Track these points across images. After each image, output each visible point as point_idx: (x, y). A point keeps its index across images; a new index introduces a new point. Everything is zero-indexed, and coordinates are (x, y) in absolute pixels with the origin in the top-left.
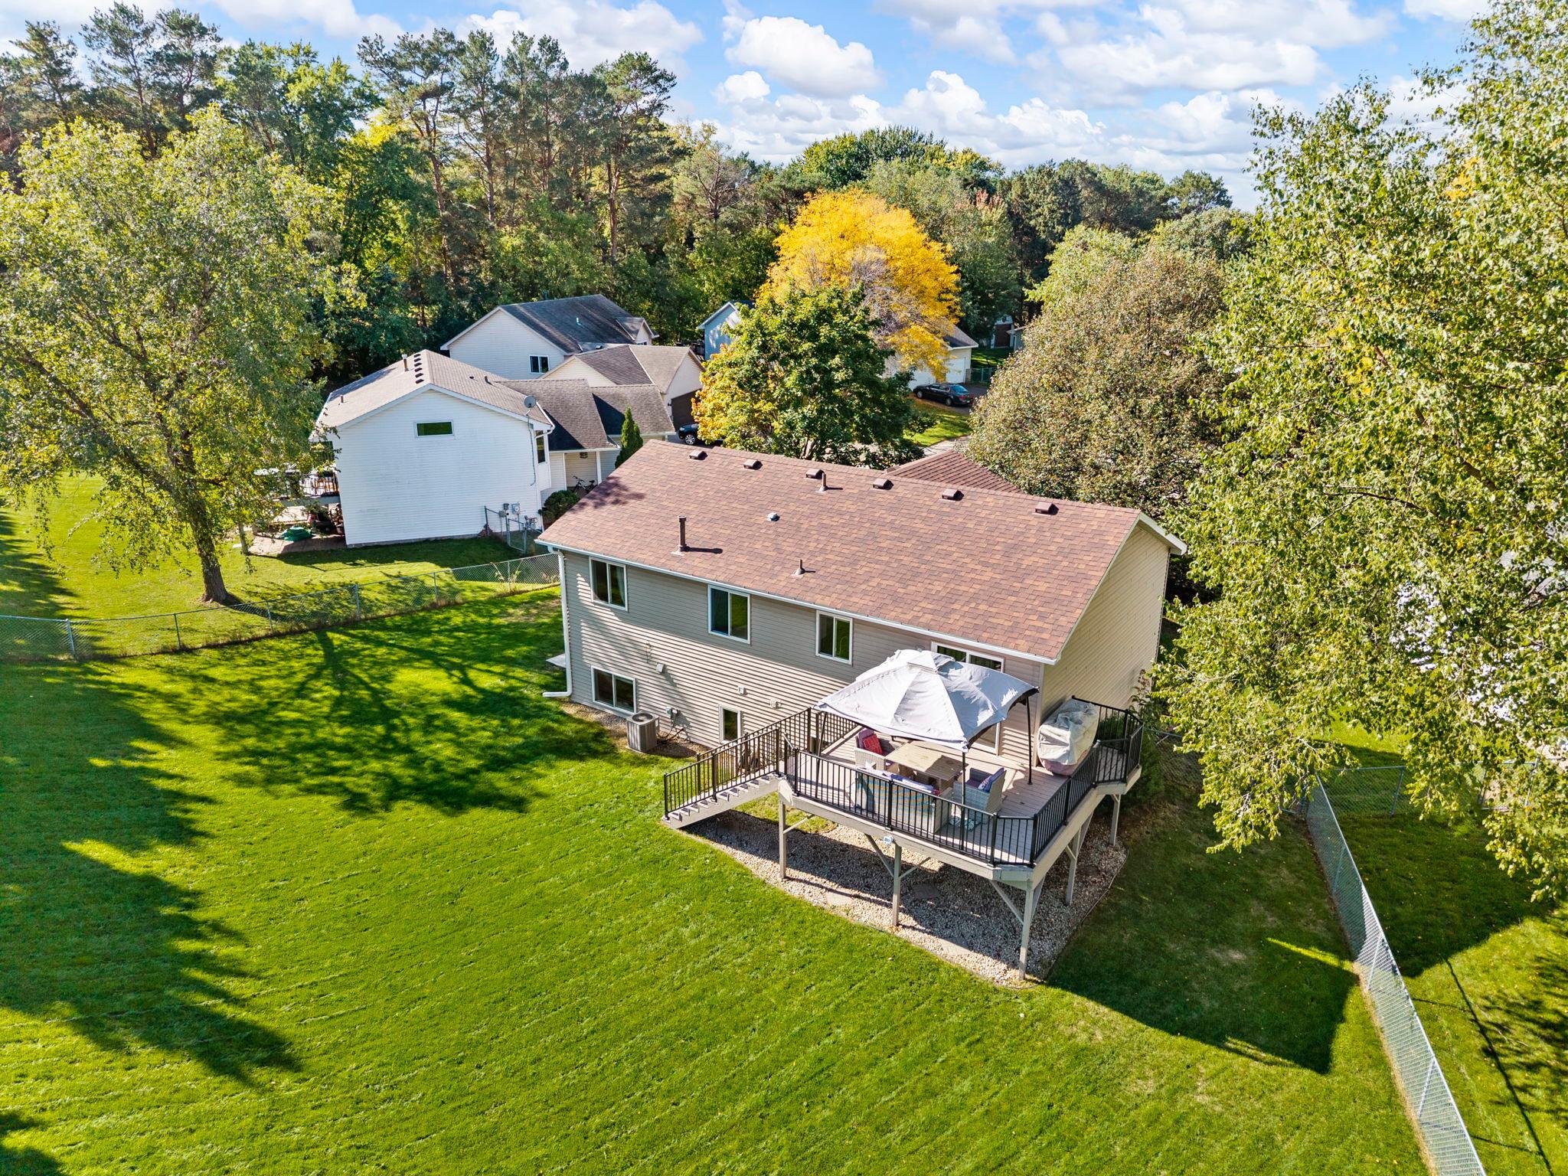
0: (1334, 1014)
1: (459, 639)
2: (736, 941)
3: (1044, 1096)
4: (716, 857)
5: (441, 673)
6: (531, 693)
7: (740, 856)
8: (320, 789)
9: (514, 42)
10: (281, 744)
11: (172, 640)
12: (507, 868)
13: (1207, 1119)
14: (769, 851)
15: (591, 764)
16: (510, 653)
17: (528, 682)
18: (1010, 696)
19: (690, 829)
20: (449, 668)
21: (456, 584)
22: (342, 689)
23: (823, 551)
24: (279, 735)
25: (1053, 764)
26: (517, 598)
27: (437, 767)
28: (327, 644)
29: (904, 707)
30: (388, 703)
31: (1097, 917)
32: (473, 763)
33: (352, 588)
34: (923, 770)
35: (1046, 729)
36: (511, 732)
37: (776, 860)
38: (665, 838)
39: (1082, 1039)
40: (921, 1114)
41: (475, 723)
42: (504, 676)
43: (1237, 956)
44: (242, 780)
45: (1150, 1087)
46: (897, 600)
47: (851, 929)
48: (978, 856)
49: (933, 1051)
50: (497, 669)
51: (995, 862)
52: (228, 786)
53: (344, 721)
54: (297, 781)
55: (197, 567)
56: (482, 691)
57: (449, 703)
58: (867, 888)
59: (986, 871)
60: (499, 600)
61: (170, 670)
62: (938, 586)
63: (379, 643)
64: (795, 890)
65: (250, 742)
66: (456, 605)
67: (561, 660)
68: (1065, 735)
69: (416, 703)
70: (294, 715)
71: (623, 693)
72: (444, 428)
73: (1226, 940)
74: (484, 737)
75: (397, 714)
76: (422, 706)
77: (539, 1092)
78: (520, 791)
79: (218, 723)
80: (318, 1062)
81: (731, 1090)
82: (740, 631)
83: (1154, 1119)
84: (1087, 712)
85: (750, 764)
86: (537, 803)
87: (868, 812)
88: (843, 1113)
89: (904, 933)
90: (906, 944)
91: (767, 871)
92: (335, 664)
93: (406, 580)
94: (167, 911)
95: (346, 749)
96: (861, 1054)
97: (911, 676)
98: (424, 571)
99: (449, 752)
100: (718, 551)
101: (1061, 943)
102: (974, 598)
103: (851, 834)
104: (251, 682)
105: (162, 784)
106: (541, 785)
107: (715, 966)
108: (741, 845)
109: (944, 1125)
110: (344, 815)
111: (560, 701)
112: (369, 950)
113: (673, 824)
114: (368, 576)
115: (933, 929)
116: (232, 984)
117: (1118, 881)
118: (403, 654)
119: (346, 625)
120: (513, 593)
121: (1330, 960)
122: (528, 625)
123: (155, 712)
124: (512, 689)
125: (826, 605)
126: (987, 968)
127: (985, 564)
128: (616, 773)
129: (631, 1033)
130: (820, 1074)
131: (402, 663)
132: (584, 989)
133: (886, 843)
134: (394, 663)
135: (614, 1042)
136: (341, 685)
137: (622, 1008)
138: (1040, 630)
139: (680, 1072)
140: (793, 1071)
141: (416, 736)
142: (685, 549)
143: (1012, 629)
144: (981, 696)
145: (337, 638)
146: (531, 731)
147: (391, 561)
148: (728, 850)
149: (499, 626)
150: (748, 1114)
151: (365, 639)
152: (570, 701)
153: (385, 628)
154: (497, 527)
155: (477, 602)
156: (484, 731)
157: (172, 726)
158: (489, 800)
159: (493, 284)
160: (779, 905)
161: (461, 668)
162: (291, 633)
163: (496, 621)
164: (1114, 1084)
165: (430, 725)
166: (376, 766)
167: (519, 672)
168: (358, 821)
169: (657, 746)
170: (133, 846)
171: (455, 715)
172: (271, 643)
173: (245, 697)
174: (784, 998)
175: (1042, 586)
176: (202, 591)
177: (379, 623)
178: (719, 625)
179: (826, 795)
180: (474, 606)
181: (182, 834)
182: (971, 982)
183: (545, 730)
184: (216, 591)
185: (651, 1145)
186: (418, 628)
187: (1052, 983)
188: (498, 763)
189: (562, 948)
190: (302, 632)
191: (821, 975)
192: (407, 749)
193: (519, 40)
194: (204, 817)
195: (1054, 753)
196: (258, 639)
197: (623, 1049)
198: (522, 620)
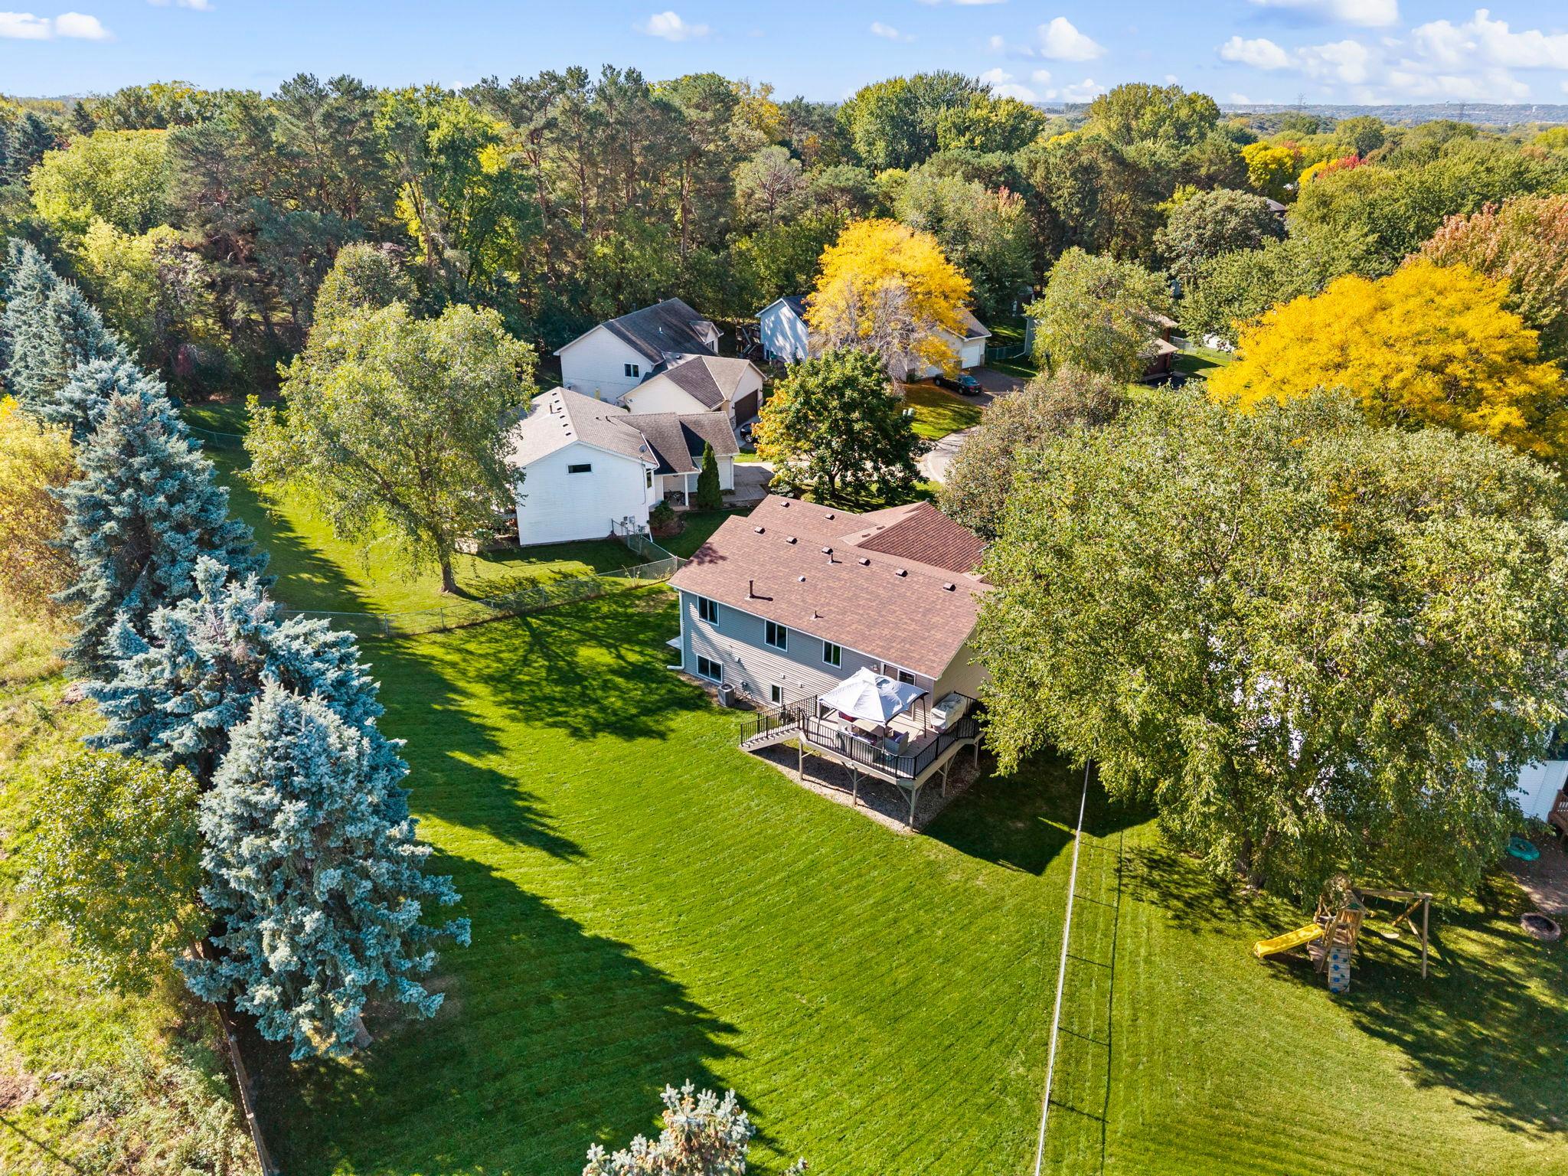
0: (1055, 851)
1: (609, 625)
2: (777, 809)
3: (910, 879)
4: (768, 767)
5: (604, 651)
6: (659, 666)
7: (780, 767)
8: (554, 725)
9: (605, 75)
10: (525, 696)
11: (437, 622)
12: (662, 770)
13: (978, 891)
14: (795, 767)
15: (699, 713)
16: (641, 637)
17: (655, 657)
18: (913, 696)
19: (754, 752)
20: (608, 646)
21: (599, 578)
22: (549, 661)
23: (828, 604)
24: (523, 691)
25: (937, 728)
26: (639, 592)
27: (615, 713)
28: (528, 625)
29: (859, 703)
30: (578, 670)
31: (956, 804)
32: (634, 711)
33: (533, 582)
34: (869, 730)
35: (935, 710)
36: (651, 692)
37: (797, 769)
38: (741, 756)
39: (933, 857)
40: (855, 883)
41: (631, 686)
42: (641, 653)
43: (1020, 825)
44: (513, 719)
45: (958, 877)
46: (864, 638)
47: (833, 805)
48: (890, 773)
49: (864, 859)
50: (637, 648)
51: (897, 777)
52: (507, 722)
53: (557, 682)
54: (542, 719)
55: (439, 568)
56: (630, 664)
57: (613, 672)
58: (843, 786)
59: (893, 781)
60: (628, 594)
61: (443, 645)
62: (886, 632)
63: (562, 627)
64: (806, 785)
65: (508, 695)
66: (600, 597)
67: (675, 643)
68: (943, 714)
69: (594, 670)
70: (527, 678)
71: (716, 671)
72: (586, 468)
73: (1018, 818)
74: (637, 694)
75: (586, 679)
76: (599, 673)
77: (691, 869)
78: (662, 728)
79: (486, 682)
80: (593, 854)
81: (774, 871)
82: (782, 644)
83: (954, 889)
84: (958, 702)
85: (787, 718)
86: (672, 735)
87: (842, 750)
88: (821, 882)
89: (858, 808)
90: (859, 813)
91: (793, 775)
92: (538, 641)
93: (565, 576)
94: (507, 787)
95: (563, 701)
96: (832, 859)
97: (863, 687)
98: (574, 567)
99: (619, 704)
100: (770, 599)
101: (934, 816)
102: (903, 640)
103: (837, 759)
104: (494, 655)
105: (474, 720)
106: (673, 725)
107: (766, 820)
108: (780, 762)
109: (863, 887)
110: (572, 740)
111: (679, 672)
112: (604, 808)
113: (745, 749)
114: (541, 571)
115: (873, 806)
116: (548, 821)
117: (972, 787)
118: (577, 635)
119: (538, 612)
120: (638, 587)
121: (1066, 828)
122: (649, 615)
123: (449, 674)
124: (649, 663)
125: (827, 637)
126: (895, 825)
127: (912, 620)
128: (713, 719)
129: (729, 848)
130: (813, 868)
131: (581, 642)
132: (706, 828)
133: (850, 764)
134: (574, 642)
135: (722, 851)
136: (547, 657)
137: (724, 837)
138: (933, 661)
139: (752, 863)
140: (801, 865)
141: (599, 693)
142: (753, 596)
143: (919, 660)
144: (897, 698)
145: (534, 622)
146: (663, 692)
147: (553, 560)
148: (774, 764)
149: (633, 615)
150: (781, 880)
151: (551, 623)
152: (683, 672)
153: (561, 615)
154: (620, 532)
155: (615, 595)
156: (636, 690)
157: (461, 684)
158: (648, 733)
159: (587, 282)
160: (799, 793)
161: (616, 648)
162: (505, 618)
163: (630, 611)
164: (942, 875)
165: (606, 686)
166: (581, 711)
167: (649, 651)
168: (581, 743)
169: (736, 704)
170: (477, 755)
171: (619, 680)
172: (495, 625)
173: (495, 665)
174: (798, 835)
175: (939, 636)
176: (441, 585)
177: (555, 610)
178: (770, 640)
179: (822, 741)
180: (612, 597)
181: (495, 748)
182: (887, 831)
183: (670, 691)
184: (450, 585)
185: (740, 890)
186: (582, 615)
187: (923, 832)
188: (647, 711)
189: (695, 810)
190: (511, 617)
191: (816, 826)
192: (596, 701)
193: (608, 72)
194: (503, 739)
195: (939, 723)
196: (487, 622)
197: (726, 853)
198: (646, 610)
